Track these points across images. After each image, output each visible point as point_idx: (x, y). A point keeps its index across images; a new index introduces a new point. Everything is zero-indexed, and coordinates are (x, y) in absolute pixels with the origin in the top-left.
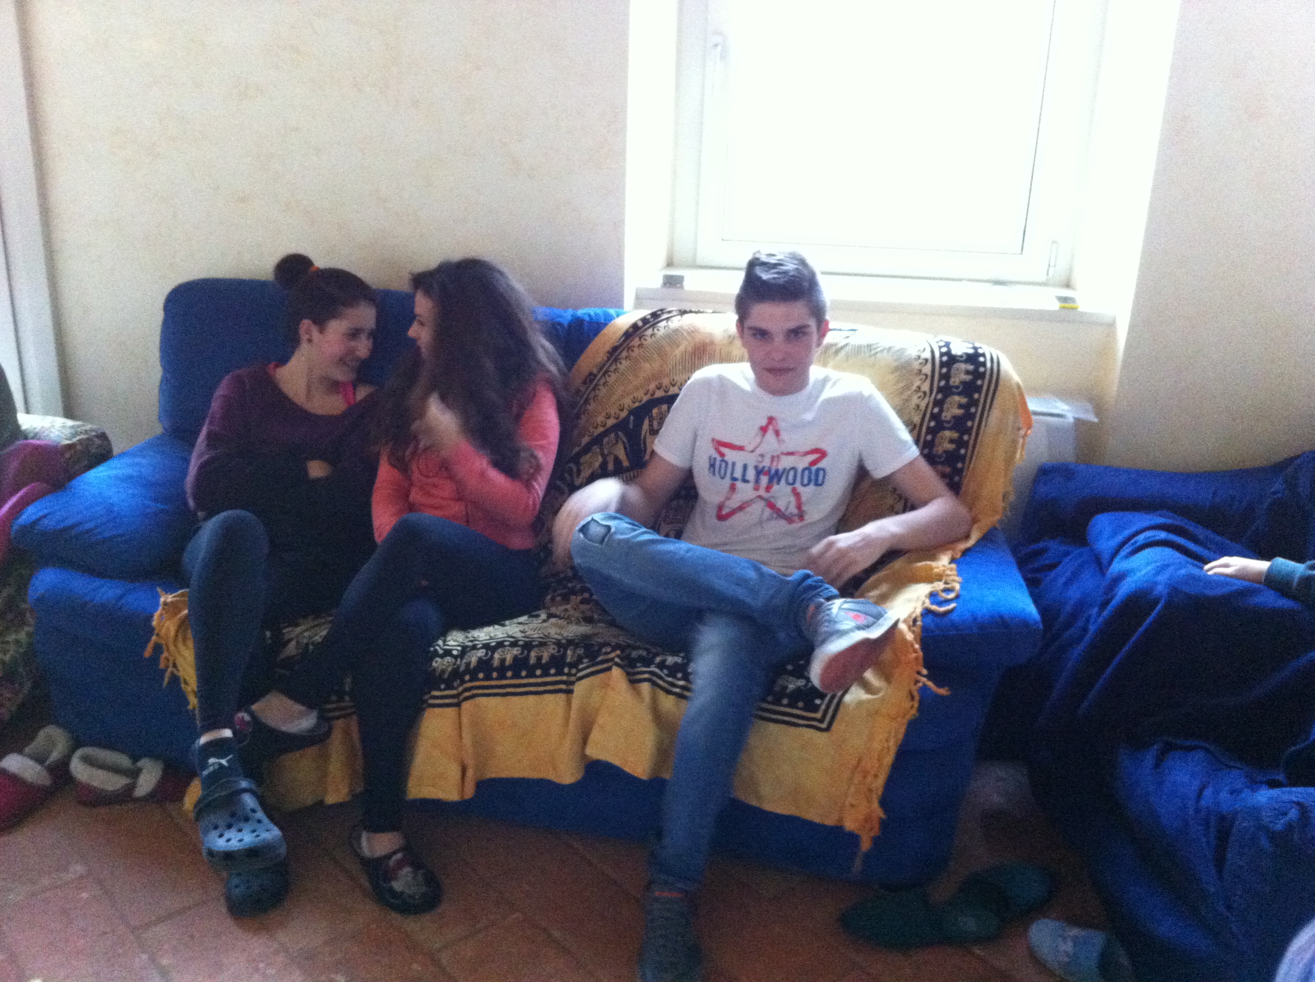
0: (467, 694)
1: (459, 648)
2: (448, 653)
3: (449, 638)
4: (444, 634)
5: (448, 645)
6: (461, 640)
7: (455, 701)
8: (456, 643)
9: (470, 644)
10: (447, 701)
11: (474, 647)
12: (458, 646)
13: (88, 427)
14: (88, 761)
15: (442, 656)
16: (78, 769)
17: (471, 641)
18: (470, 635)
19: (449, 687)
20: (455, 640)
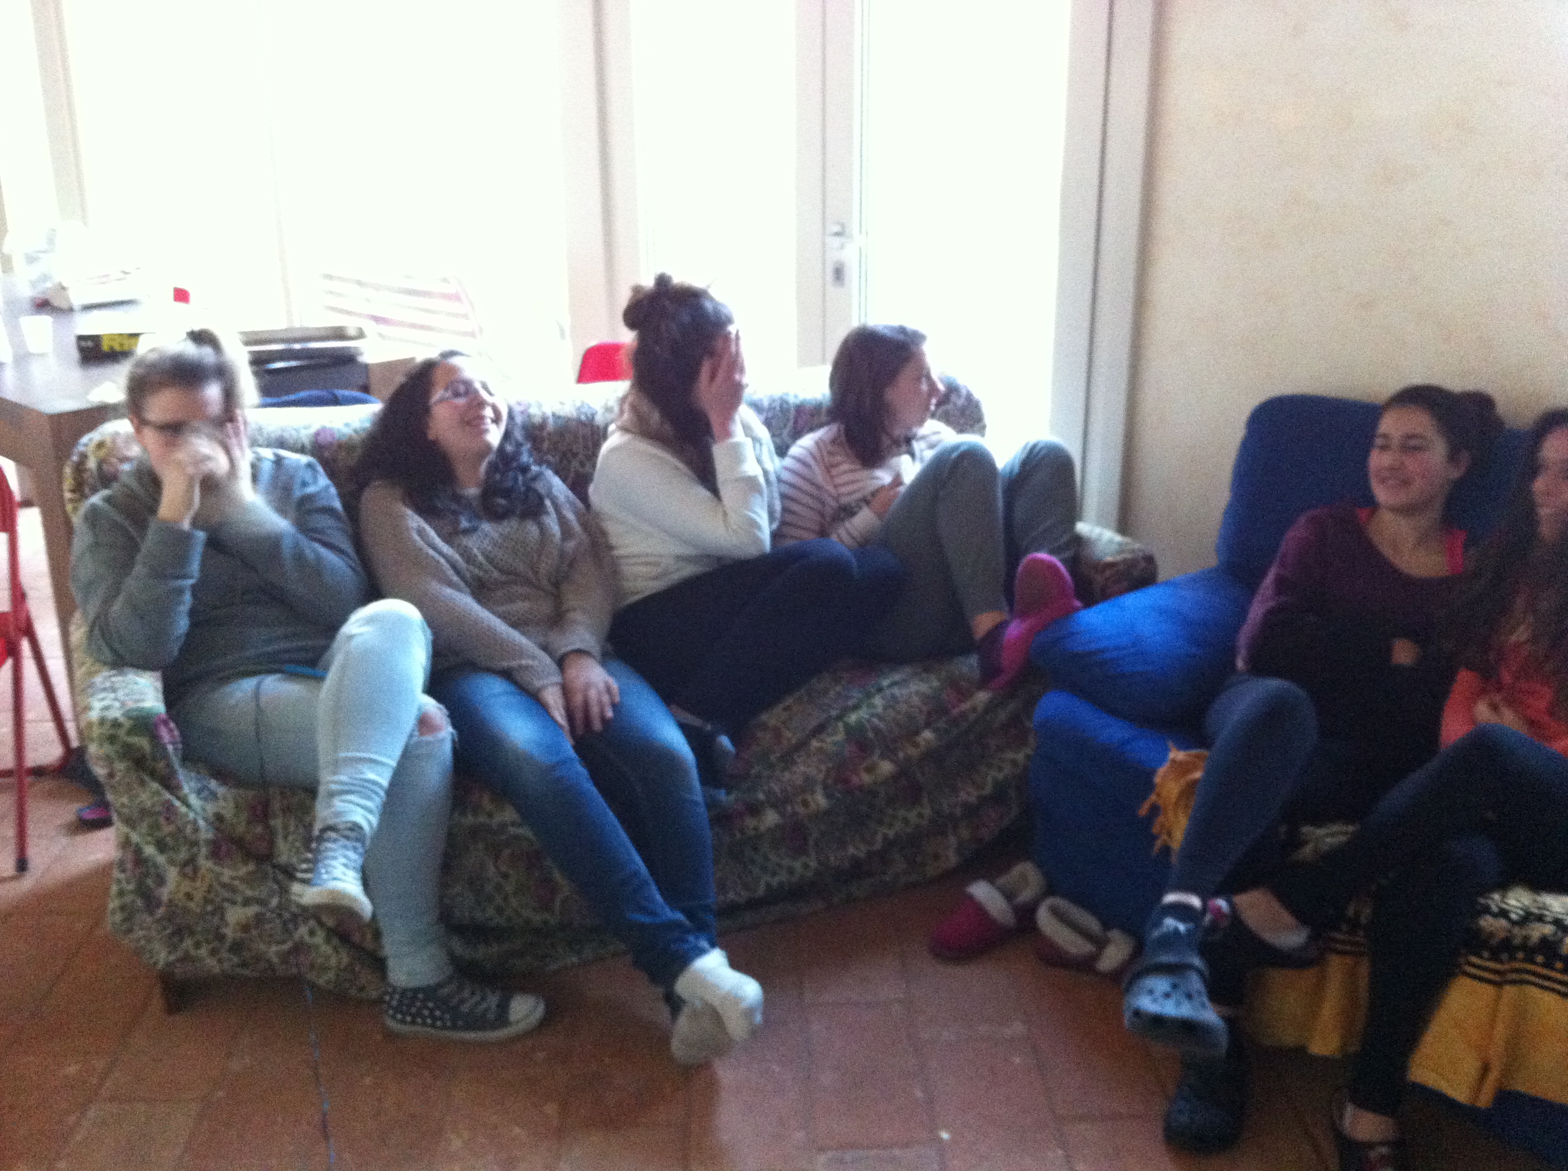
0: (1514, 976)
1: (1521, 912)
2: (1504, 914)
3: (1511, 894)
4: (1504, 886)
5: (1506, 903)
6: (1526, 903)
7: (1496, 978)
8: (1518, 905)
9: (1536, 911)
10: (1486, 975)
11: (1540, 919)
12: (1521, 909)
13: (1137, 546)
14: (1055, 912)
15: (1495, 916)
16: (1044, 917)
17: (1539, 908)
18: (1539, 898)
19: (1495, 957)
20: (1518, 900)
